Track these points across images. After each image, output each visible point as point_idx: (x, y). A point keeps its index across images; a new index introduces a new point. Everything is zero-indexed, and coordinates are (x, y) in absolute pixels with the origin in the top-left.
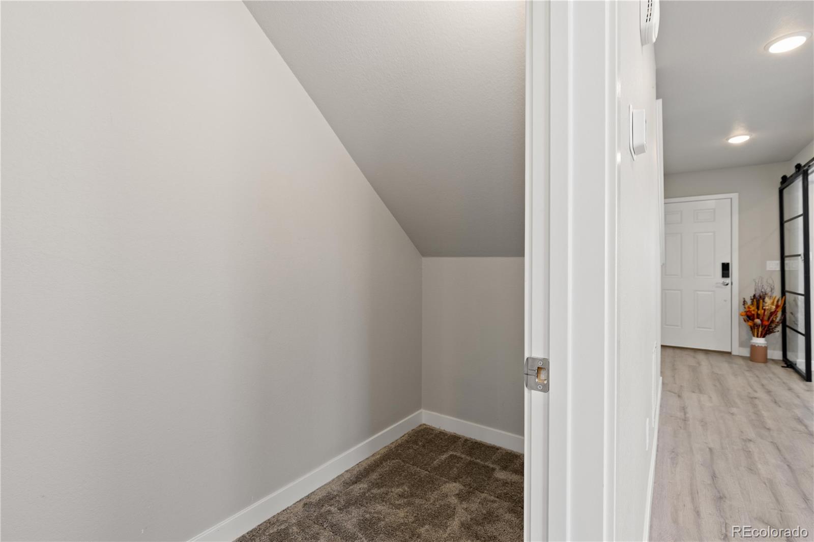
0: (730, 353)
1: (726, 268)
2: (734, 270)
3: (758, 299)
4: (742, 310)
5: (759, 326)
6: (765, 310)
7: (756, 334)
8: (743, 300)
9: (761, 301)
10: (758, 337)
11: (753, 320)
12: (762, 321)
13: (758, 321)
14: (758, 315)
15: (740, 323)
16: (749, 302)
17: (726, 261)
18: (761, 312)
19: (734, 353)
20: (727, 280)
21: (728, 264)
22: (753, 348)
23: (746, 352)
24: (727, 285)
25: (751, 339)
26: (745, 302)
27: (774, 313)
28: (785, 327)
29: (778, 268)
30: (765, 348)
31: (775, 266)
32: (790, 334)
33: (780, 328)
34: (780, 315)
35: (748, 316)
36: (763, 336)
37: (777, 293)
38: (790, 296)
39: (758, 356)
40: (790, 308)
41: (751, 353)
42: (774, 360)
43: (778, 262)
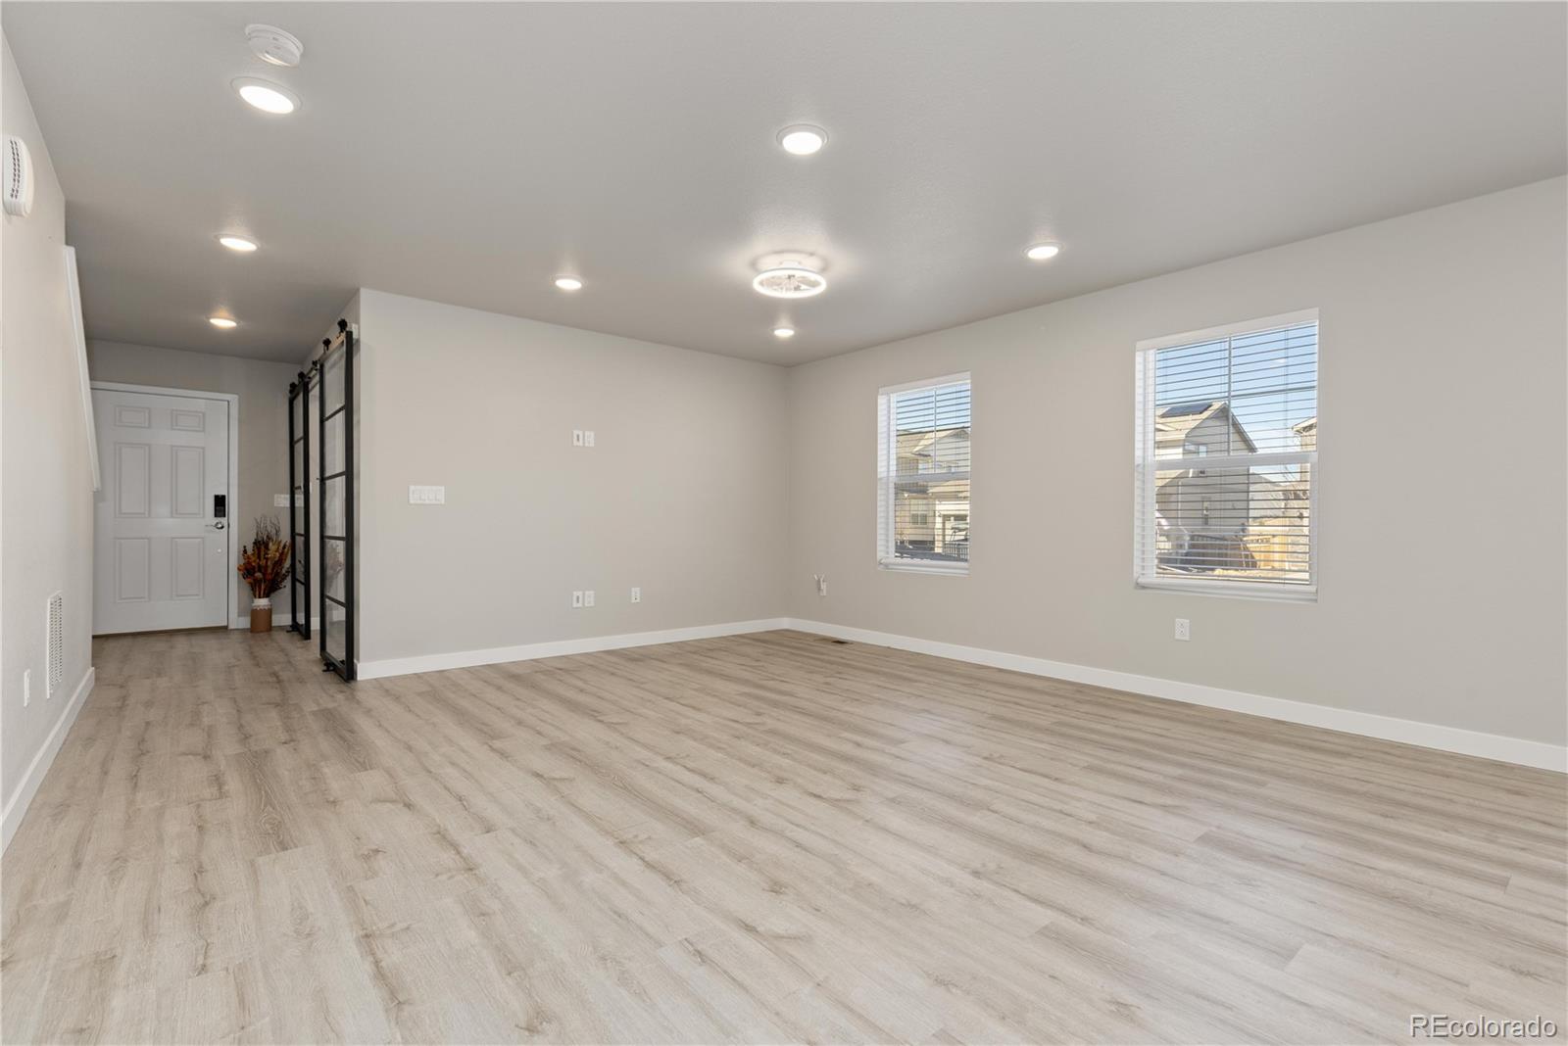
0: (225, 628)
1: (220, 502)
2: (233, 506)
3: (261, 545)
4: (242, 562)
5: (261, 580)
6: (267, 559)
7: (257, 593)
8: (242, 549)
9: (263, 547)
10: (260, 597)
11: (253, 575)
12: (264, 574)
13: (258, 575)
14: (259, 566)
15: (239, 582)
16: (250, 551)
17: (222, 492)
18: (263, 563)
19: (231, 627)
20: (224, 521)
21: (224, 497)
22: (255, 614)
23: (245, 623)
24: (222, 527)
25: (253, 602)
26: (245, 551)
27: (280, 562)
28: (294, 580)
29: (287, 504)
30: (269, 612)
31: (284, 501)
32: (300, 589)
33: (288, 582)
34: (287, 564)
35: (248, 571)
36: (267, 595)
37: (285, 537)
38: (300, 540)
39: (261, 625)
40: (300, 555)
41: (253, 622)
42: (281, 628)
43: (288, 496)
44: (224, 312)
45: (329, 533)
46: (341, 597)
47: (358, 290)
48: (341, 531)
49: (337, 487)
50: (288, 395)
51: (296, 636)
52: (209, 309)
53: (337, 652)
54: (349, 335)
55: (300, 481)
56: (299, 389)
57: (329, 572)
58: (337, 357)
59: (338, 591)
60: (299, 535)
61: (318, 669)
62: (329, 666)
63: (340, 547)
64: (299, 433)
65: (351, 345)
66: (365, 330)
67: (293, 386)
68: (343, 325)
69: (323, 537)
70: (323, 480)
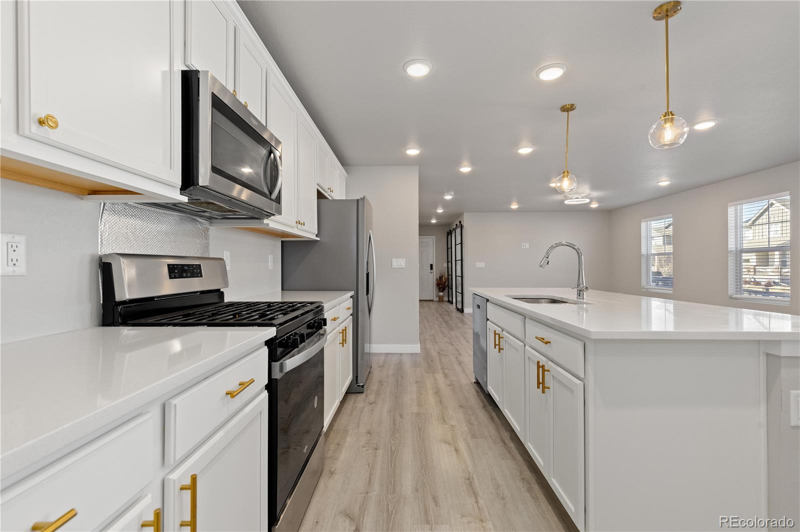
0: (433, 300)
1: (431, 266)
2: (434, 267)
3: (441, 278)
4: (436, 282)
5: (441, 288)
6: (442, 282)
7: (440, 291)
12: (442, 286)
13: (440, 286)
14: (440, 283)
15: (436, 288)
17: (432, 263)
20: (432, 271)
22: (440, 297)
23: (437, 299)
24: (432, 273)
25: (439, 293)
26: (437, 279)
27: (445, 283)
28: (449, 288)
29: (446, 266)
30: (443, 297)
31: (446, 265)
32: (450, 290)
33: (447, 289)
34: (447, 283)
35: (438, 285)
36: (442, 292)
37: (446, 276)
38: (450, 277)
39: (441, 300)
40: (450, 281)
41: (439, 299)
42: (446, 301)
43: (447, 264)
44: (434, 219)
45: (457, 275)
46: (460, 292)
47: (463, 213)
48: (460, 275)
49: (459, 263)
50: (446, 235)
51: (449, 304)
52: (431, 219)
53: (460, 307)
54: (462, 225)
55: (450, 260)
56: (449, 233)
57: (457, 286)
58: (458, 231)
59: (459, 290)
60: (450, 275)
61: (456, 310)
62: (458, 309)
63: (460, 279)
64: (450, 246)
65: (462, 227)
66: (465, 224)
67: (448, 232)
68: (460, 222)
69: (456, 276)
70: (456, 261)
